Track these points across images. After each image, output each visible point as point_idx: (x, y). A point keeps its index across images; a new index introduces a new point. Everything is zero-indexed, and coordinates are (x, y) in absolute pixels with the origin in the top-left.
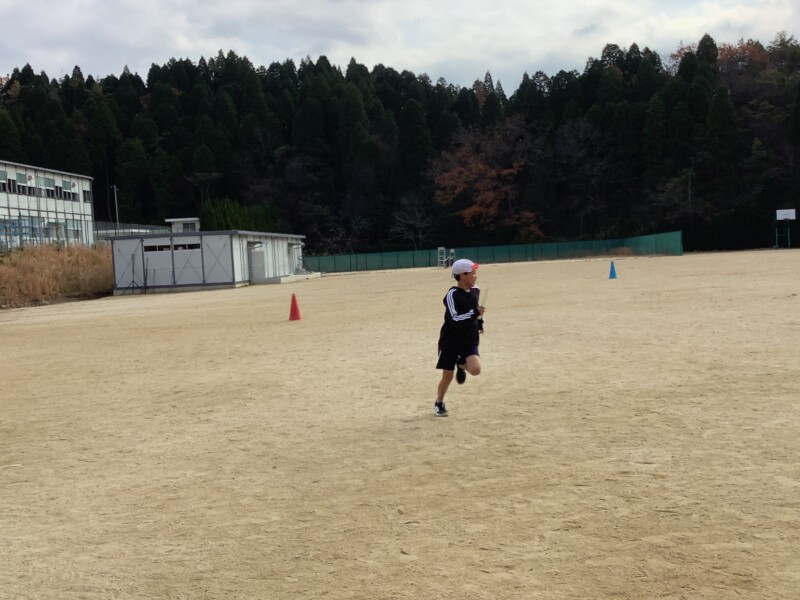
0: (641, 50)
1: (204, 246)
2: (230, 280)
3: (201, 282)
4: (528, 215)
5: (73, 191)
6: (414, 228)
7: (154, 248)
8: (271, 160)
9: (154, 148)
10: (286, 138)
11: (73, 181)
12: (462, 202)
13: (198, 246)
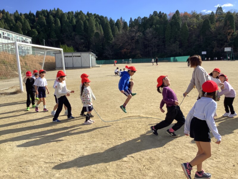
0: (162, 13)
1: (82, 56)
2: (89, 66)
3: (81, 66)
4: (138, 52)
5: (27, 41)
6: (109, 54)
7: (67, 57)
8: (71, 36)
9: (40, 32)
10: (74, 31)
11: (27, 38)
12: (121, 48)
13: (80, 56)
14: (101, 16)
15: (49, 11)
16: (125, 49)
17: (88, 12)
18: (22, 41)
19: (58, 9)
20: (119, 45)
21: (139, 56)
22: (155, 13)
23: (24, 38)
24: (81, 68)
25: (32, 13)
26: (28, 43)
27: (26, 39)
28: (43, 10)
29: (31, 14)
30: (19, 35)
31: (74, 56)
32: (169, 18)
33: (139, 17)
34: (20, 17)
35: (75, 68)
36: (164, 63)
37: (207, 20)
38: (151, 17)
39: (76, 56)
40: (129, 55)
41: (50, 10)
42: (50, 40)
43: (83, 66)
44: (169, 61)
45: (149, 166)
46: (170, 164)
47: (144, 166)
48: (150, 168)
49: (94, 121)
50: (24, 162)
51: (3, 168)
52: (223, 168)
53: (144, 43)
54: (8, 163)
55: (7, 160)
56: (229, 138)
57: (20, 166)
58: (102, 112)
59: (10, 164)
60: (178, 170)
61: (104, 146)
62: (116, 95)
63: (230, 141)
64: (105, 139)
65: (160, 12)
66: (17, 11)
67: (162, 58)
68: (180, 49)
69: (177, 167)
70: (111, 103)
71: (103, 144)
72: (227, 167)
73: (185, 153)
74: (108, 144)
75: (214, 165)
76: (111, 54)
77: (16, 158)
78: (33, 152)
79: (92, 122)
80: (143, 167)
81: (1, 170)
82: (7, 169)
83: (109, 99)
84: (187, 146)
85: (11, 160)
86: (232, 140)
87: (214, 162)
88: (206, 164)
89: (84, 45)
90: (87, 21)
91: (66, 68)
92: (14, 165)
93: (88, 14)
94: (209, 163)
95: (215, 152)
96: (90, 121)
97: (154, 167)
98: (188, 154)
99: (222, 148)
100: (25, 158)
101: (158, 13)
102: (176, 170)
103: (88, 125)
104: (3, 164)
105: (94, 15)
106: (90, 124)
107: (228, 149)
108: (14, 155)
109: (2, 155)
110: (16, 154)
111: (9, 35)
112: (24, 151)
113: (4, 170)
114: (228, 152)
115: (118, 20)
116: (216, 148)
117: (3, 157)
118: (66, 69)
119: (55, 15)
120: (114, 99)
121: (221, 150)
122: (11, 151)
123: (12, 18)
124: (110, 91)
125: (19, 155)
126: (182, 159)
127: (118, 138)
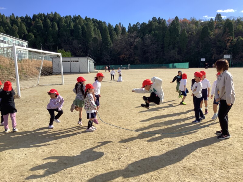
0: (161, 19)
1: (80, 61)
2: (87, 71)
3: (78, 71)
4: (137, 58)
5: (24, 45)
6: (107, 60)
7: (65, 61)
8: (68, 40)
9: (37, 36)
10: (72, 35)
11: (24, 42)
12: (120, 54)
13: (78, 61)
14: (99, 21)
15: (46, 15)
16: (123, 54)
17: (86, 17)
18: (18, 45)
19: (55, 13)
20: (118, 50)
21: (138, 62)
22: (154, 19)
23: (21, 42)
24: (79, 74)
25: (29, 16)
26: (24, 46)
27: (22, 43)
28: (39, 13)
29: (27, 18)
30: (15, 39)
31: (71, 61)
32: (168, 24)
33: (137, 23)
34: (16, 20)
35: (72, 73)
36: (163, 69)
37: (207, 27)
38: (150, 23)
39: (74, 61)
40: (127, 60)
41: (48, 14)
42: (47, 44)
43: (80, 71)
44: (168, 67)
45: (157, 176)
46: (178, 174)
47: (152, 176)
48: (158, 178)
49: (96, 128)
50: (26, 171)
51: (3, 177)
52: (233, 178)
53: (143, 48)
54: (8, 172)
55: (7, 169)
56: (236, 147)
57: (22, 176)
58: (104, 118)
59: (11, 174)
60: (187, 180)
61: (109, 155)
62: (117, 101)
63: (238, 150)
64: (109, 147)
65: (159, 18)
66: (13, 14)
67: (161, 65)
68: (179, 55)
69: (186, 177)
70: (112, 109)
71: (107, 152)
72: (237, 178)
73: (192, 162)
74: (113, 153)
75: (223, 175)
76: (109, 59)
77: (17, 167)
78: (34, 160)
79: (94, 130)
80: (150, 177)
81: (2, 180)
82: (8, 178)
83: (110, 106)
84: (194, 155)
85: (11, 169)
86: (239, 149)
87: (224, 172)
88: (216, 174)
89: (81, 50)
90: (85, 26)
91: (64, 72)
92: (15, 175)
93: (86, 18)
94: (218, 173)
95: (223, 162)
96: (93, 128)
97: (162, 177)
98: (197, 164)
99: (230, 158)
100: (26, 167)
101: (157, 19)
102: (185, 180)
103: (90, 133)
104: (3, 174)
105: (93, 19)
106: (92, 131)
107: (236, 158)
108: (15, 163)
109: (1, 164)
110: (16, 162)
111: (4, 38)
112: (25, 160)
113: (4, 179)
114: (236, 161)
115: (117, 25)
116: (224, 158)
117: (2, 166)
118: (64, 74)
119: (52, 19)
120: (115, 106)
121: (229, 160)
122: (11, 160)
123: (8, 21)
124: (111, 98)
125: (19, 164)
126: (190, 169)
127: (123, 146)
